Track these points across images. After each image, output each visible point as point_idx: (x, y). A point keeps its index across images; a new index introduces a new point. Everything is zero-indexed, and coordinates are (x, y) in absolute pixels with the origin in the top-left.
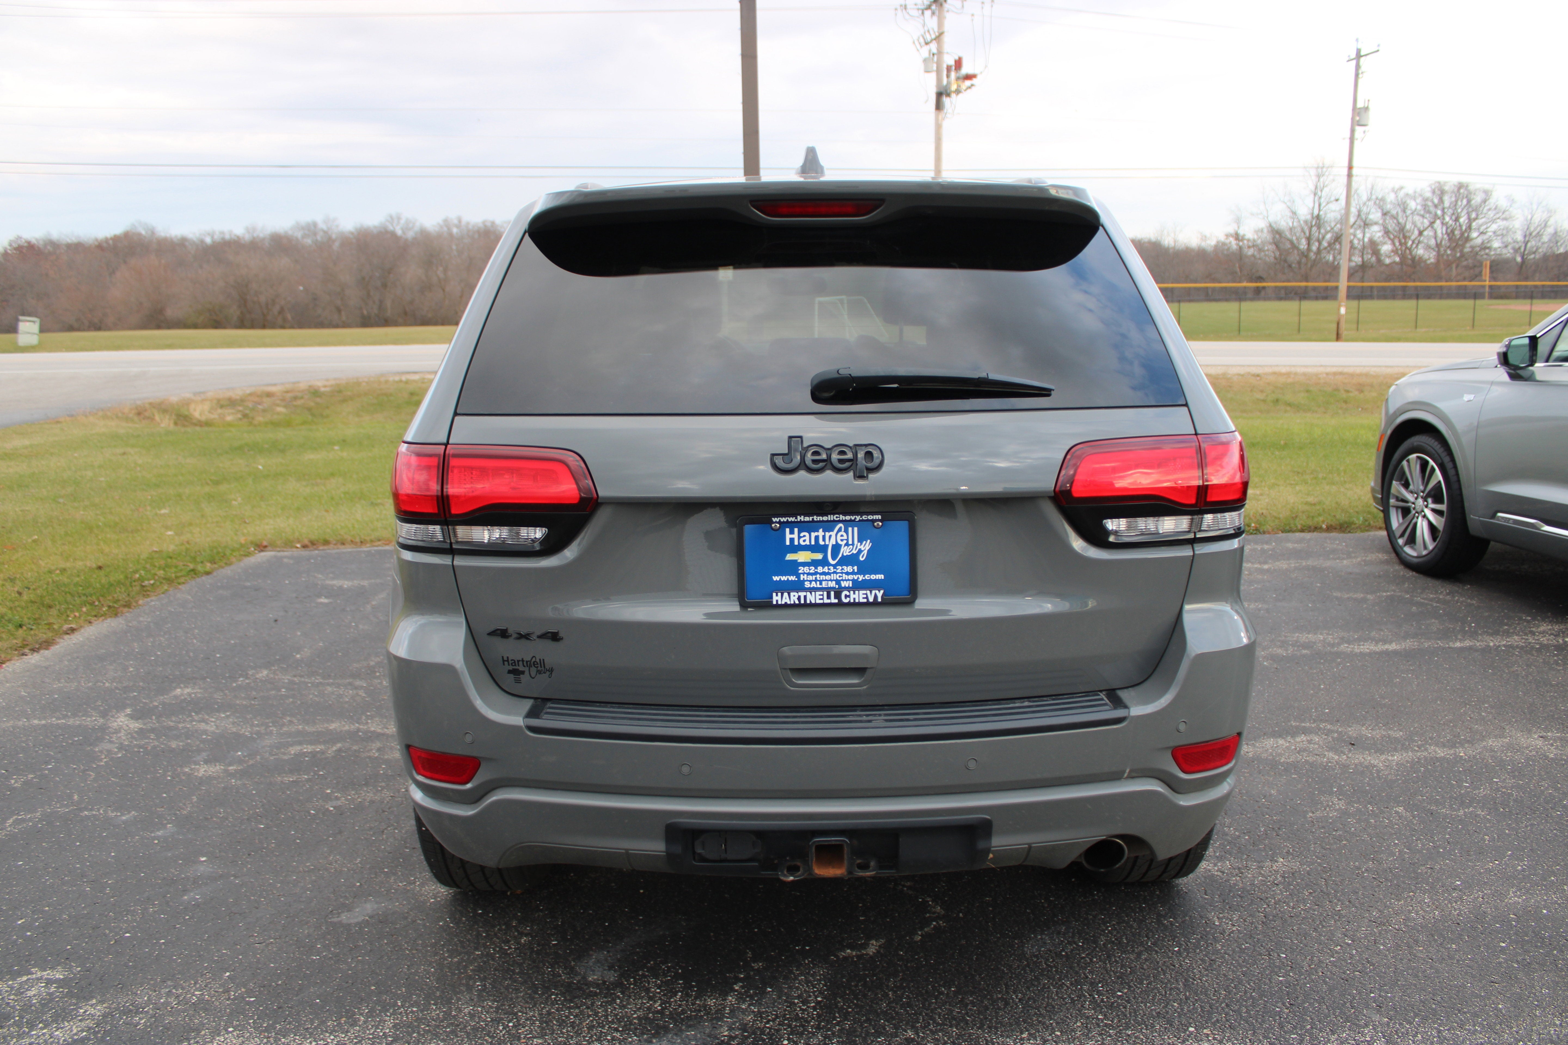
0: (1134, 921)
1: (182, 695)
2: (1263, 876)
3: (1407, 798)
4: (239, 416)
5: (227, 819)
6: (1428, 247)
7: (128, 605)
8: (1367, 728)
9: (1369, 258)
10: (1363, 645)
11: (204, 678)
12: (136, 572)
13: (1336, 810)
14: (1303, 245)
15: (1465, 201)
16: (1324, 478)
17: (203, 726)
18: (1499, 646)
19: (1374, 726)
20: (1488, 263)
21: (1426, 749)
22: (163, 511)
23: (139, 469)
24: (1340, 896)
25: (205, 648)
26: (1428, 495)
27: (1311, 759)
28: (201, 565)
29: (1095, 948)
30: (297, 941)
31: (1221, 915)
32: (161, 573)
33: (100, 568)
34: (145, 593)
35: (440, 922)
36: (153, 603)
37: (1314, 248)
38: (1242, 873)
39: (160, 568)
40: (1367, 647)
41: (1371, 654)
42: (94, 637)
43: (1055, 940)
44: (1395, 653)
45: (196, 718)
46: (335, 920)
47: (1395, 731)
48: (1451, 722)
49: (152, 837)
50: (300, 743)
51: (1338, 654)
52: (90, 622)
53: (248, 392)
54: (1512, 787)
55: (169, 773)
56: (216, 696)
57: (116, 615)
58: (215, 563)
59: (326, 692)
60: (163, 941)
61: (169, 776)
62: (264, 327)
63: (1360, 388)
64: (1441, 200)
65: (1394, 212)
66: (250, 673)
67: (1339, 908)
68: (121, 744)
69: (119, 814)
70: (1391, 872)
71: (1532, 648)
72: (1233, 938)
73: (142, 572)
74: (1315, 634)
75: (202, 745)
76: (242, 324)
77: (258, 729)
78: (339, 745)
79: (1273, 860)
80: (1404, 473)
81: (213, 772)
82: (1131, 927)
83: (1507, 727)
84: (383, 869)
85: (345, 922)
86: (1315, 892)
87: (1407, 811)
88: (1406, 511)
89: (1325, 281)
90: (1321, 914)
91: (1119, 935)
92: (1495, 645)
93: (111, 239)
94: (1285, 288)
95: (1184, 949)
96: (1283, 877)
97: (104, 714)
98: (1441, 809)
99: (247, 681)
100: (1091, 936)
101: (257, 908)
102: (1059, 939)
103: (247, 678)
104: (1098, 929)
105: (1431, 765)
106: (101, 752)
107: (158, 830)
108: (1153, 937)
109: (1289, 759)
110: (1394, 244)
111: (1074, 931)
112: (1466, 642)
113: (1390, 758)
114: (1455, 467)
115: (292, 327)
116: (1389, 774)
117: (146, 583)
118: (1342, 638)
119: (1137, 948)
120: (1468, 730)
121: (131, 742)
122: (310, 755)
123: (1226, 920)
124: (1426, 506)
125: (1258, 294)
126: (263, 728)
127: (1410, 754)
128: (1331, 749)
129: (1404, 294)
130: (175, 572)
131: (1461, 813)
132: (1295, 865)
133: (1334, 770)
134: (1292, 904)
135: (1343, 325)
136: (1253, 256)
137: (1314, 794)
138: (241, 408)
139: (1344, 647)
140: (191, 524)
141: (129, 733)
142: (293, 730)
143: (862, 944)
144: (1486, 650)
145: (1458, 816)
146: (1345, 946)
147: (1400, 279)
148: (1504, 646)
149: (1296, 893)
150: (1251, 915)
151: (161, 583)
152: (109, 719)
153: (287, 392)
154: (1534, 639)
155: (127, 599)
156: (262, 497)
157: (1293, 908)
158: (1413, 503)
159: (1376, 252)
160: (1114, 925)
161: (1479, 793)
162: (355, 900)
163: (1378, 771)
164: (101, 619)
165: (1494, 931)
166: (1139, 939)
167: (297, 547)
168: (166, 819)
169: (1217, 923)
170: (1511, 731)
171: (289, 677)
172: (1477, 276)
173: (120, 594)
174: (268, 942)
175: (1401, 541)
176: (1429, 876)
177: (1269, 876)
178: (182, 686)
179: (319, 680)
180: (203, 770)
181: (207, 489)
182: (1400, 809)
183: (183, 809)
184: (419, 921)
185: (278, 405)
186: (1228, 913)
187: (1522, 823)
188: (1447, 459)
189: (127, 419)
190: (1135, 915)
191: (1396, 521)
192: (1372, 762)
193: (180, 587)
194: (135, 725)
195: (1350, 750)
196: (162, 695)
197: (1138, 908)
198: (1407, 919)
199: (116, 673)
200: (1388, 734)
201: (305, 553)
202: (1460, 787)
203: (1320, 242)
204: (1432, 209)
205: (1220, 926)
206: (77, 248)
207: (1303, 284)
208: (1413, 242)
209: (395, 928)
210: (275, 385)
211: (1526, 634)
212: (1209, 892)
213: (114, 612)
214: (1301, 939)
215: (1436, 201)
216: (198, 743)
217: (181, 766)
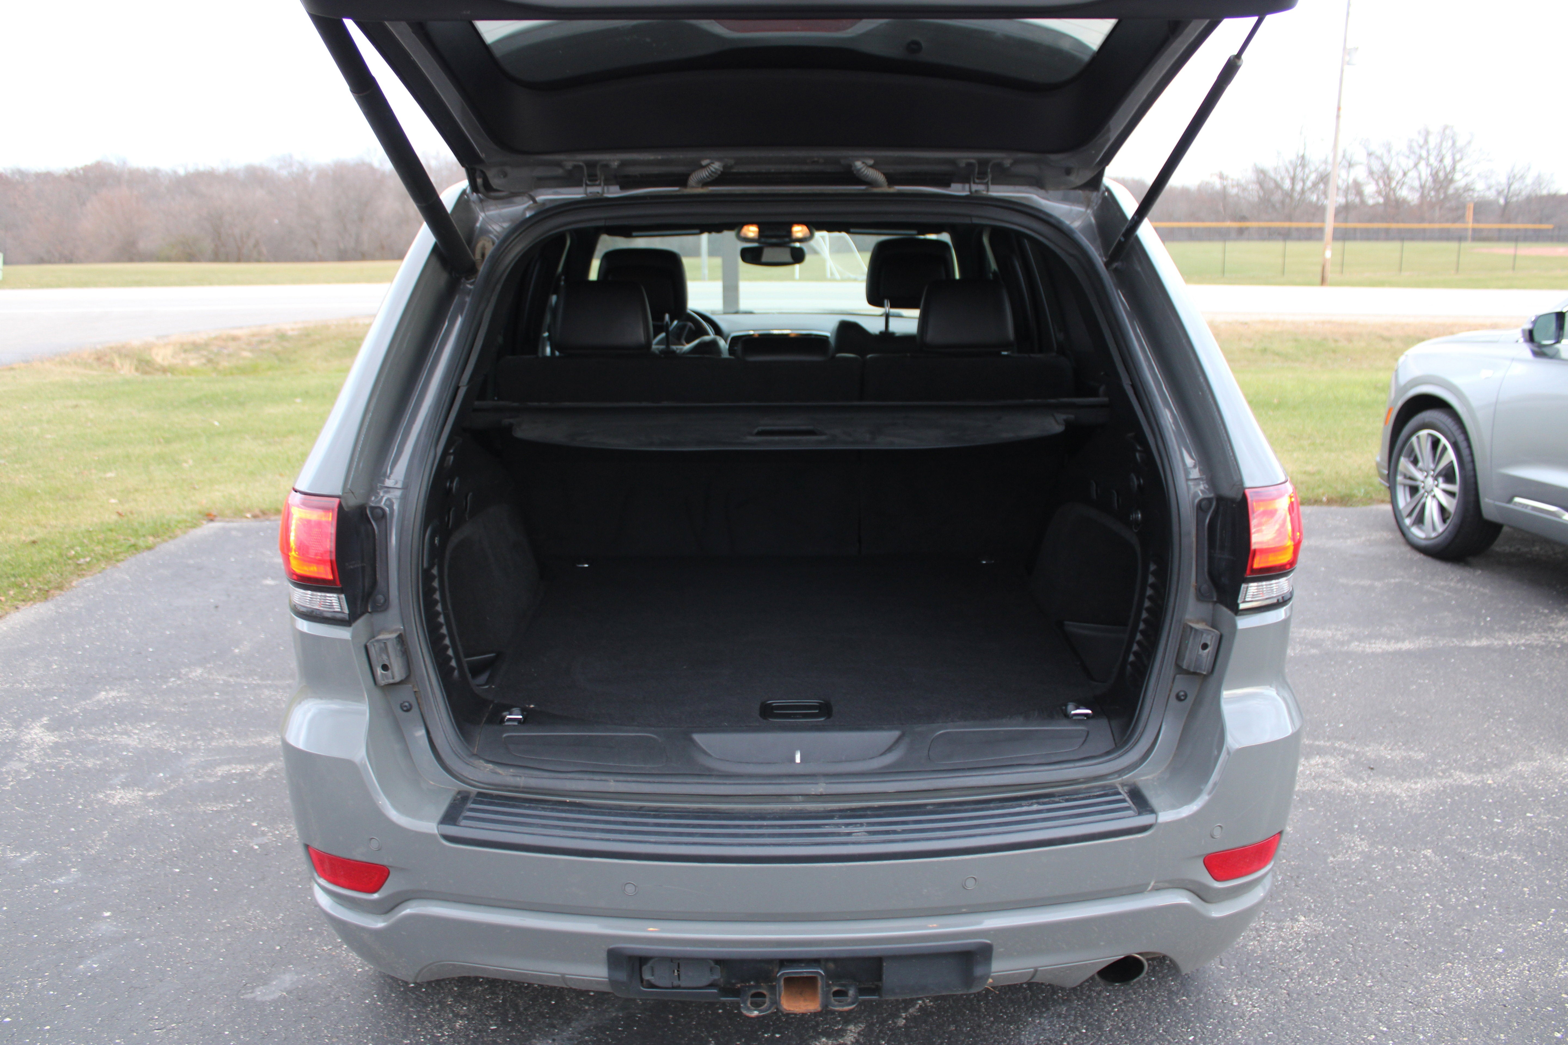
0: (1143, 1000)
1: (106, 699)
2: (1284, 940)
3: (1434, 838)
4: (203, 361)
5: (139, 861)
6: (1412, 189)
7: (60, 587)
8: (1385, 748)
9: (1353, 198)
10: (1375, 643)
11: (132, 678)
12: (72, 548)
13: (1359, 853)
14: (1287, 185)
15: (1450, 143)
16: (1322, 444)
17: (125, 739)
18: (1518, 646)
19: (1394, 745)
20: (1472, 206)
21: (1451, 775)
22: (110, 475)
23: (89, 424)
24: (1370, 966)
25: (138, 640)
26: (1439, 474)
27: (1328, 787)
28: (143, 538)
29: (1100, 1036)
30: (202, 1025)
31: (1239, 993)
32: (99, 549)
33: (34, 542)
34: (79, 573)
35: (365, 999)
36: (88, 584)
37: (1299, 187)
38: (1260, 936)
39: (99, 543)
40: (1379, 646)
41: (1384, 654)
42: (19, 627)
43: (1054, 1025)
44: (1409, 653)
45: (118, 729)
46: (249, 996)
47: (1416, 752)
48: (1474, 740)
49: (52, 885)
50: (229, 762)
51: (1349, 655)
52: (17, 608)
53: (213, 335)
54: (1548, 824)
55: (81, 801)
56: (143, 701)
57: (46, 599)
58: (158, 537)
59: (263, 696)
60: (48, 1027)
61: (81, 804)
62: (239, 260)
63: (1349, 338)
64: (1426, 141)
65: (1378, 153)
66: (183, 671)
67: (1369, 983)
68: (32, 762)
69: (18, 854)
70: (1424, 935)
71: (1553, 648)
72: (1254, 1022)
73: (78, 549)
74: (1323, 629)
75: (121, 765)
76: (217, 257)
77: (184, 743)
78: (271, 765)
79: (1294, 920)
80: (1412, 450)
81: (130, 799)
82: (1140, 1007)
83: (1536, 747)
84: (308, 927)
85: (259, 999)
86: (1342, 961)
87: (1436, 854)
88: (1414, 490)
89: (1309, 221)
90: (1351, 992)
91: (1126, 1019)
92: (1513, 644)
93: (82, 169)
94: (1269, 229)
95: (1200, 1039)
96: (1306, 942)
97: (18, 725)
98: (1473, 853)
99: (179, 682)
100: (1096, 1021)
101: (161, 981)
102: (1059, 1024)
103: (180, 678)
104: (1102, 1010)
105: (1457, 796)
106: (8, 773)
107: (61, 876)
108: (1164, 1021)
109: (1304, 786)
110: (1377, 184)
111: (1076, 1013)
112: (1483, 640)
113: (1413, 786)
114: (1469, 446)
115: (268, 261)
116: (1413, 807)
117: (82, 561)
118: (1352, 635)
119: (1147, 1036)
120: (1494, 751)
121: (43, 760)
122: (239, 778)
123: (1246, 998)
124: (1437, 486)
125: (1241, 234)
126: (191, 742)
127: (1434, 780)
128: (1349, 774)
129: (1387, 236)
130: (114, 548)
131: (1495, 857)
132: (1319, 926)
133: (1353, 801)
134: (1317, 978)
135: (1328, 268)
136: (1237, 195)
137: (1333, 832)
138: (205, 353)
139: (1354, 646)
140: (137, 490)
141: (43, 749)
142: (223, 745)
143: (839, 1030)
144: (1505, 650)
145: (1492, 861)
146: (1380, 1034)
147: (1383, 219)
148: (1524, 645)
149: (1321, 962)
150: (1272, 992)
151: (98, 560)
152: (23, 731)
153: (254, 335)
154: (1554, 637)
155: (59, 580)
156: (215, 460)
157: (1319, 983)
158: (1423, 482)
159: (1359, 193)
160: (1121, 1005)
161: (1513, 832)
162: (273, 969)
163: (1402, 803)
164: (29, 604)
165: (1547, 1016)
166: (1149, 1025)
167: (247, 517)
168: (71, 861)
169: (1235, 1004)
170: (1540, 752)
171: (225, 678)
172: (1461, 218)
173: (51, 574)
174: (169, 1027)
175: (1408, 521)
176: (1467, 941)
177: (1291, 940)
178: (108, 687)
179: (256, 680)
180: (120, 797)
181: (158, 449)
182: (1428, 852)
183: (91, 847)
184: (342, 998)
185: (244, 350)
186: (1246, 989)
187: (1564, 871)
188: (1460, 438)
189: (86, 365)
190: (1144, 992)
191: (1403, 499)
192: (1394, 791)
193: (119, 564)
194: (50, 738)
195: (1369, 777)
196: (84, 700)
197: (1148, 982)
198: (1447, 999)
199: (37, 671)
200: (1409, 755)
201: (255, 524)
202: (1491, 823)
203: (1304, 181)
204: (1417, 150)
205: (1239, 1006)
206: (46, 177)
207: (1286, 225)
208: (1397, 183)
209: (315, 1008)
210: (241, 328)
211: (1545, 631)
212: (1224, 961)
213: (45, 595)
214: (1330, 1025)
215: (1421, 142)
216: (117, 761)
217: (95, 792)
